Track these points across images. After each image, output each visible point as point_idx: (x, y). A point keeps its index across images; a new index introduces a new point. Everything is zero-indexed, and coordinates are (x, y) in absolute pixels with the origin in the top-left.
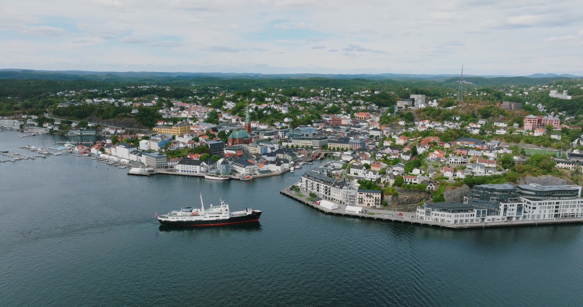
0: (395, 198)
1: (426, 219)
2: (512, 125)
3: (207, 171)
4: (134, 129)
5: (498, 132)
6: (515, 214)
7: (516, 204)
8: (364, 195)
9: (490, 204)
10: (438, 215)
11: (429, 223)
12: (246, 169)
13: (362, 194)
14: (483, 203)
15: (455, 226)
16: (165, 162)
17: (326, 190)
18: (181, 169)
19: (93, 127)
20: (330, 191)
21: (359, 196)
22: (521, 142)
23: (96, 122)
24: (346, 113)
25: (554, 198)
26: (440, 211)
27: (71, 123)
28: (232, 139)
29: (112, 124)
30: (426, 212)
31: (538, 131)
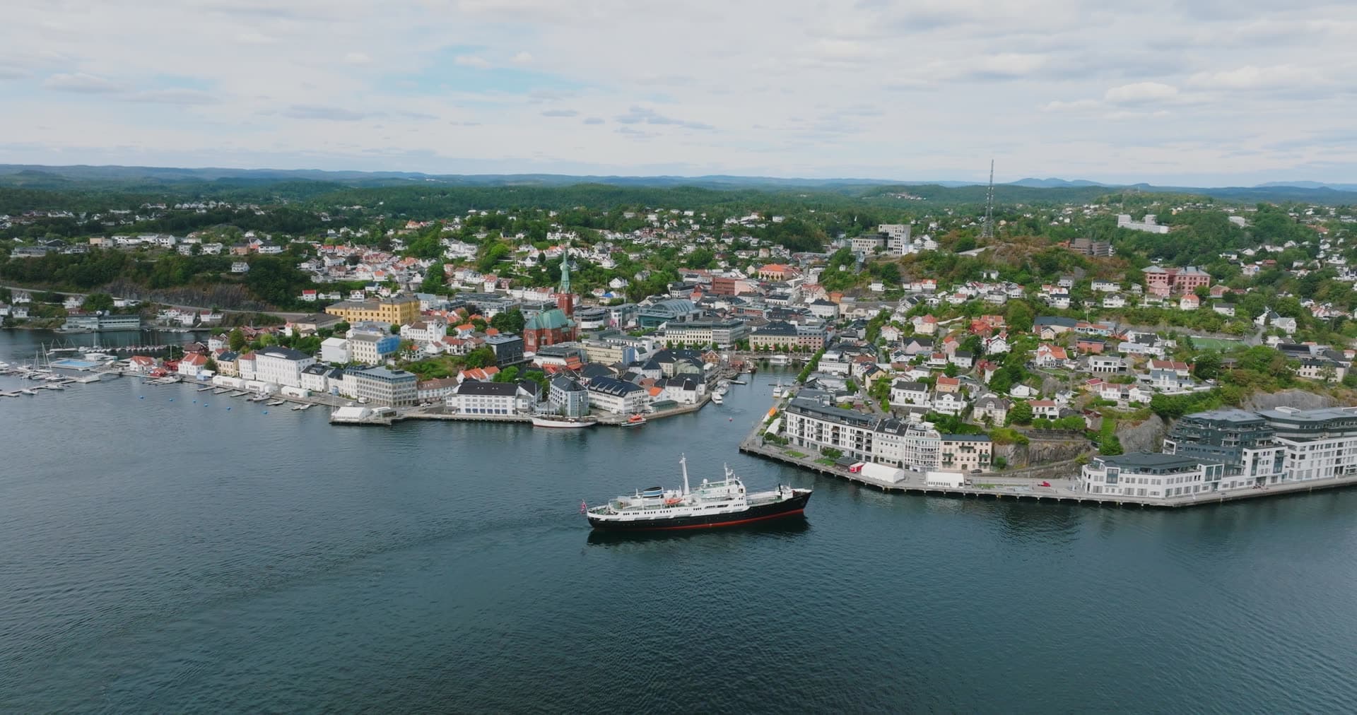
0: (1022, 450)
1: (1107, 491)
2: (1129, 288)
3: (532, 410)
4: (245, 312)
5: (1107, 303)
6: (1272, 471)
7: (1274, 450)
8: (954, 447)
9: (1224, 452)
10: (1133, 480)
11: (1117, 500)
12: (626, 400)
13: (951, 444)
14: (1209, 451)
15: (1171, 502)
16: (413, 391)
17: (858, 439)
18: (467, 405)
19: (128, 309)
20: (869, 441)
21: (945, 450)
22: (1161, 324)
23: (135, 295)
24: (727, 265)
25: (1332, 435)
26: (1136, 472)
27: (62, 299)
28: (537, 331)
29: (182, 299)
30: (1109, 475)
31: (1189, 300)
